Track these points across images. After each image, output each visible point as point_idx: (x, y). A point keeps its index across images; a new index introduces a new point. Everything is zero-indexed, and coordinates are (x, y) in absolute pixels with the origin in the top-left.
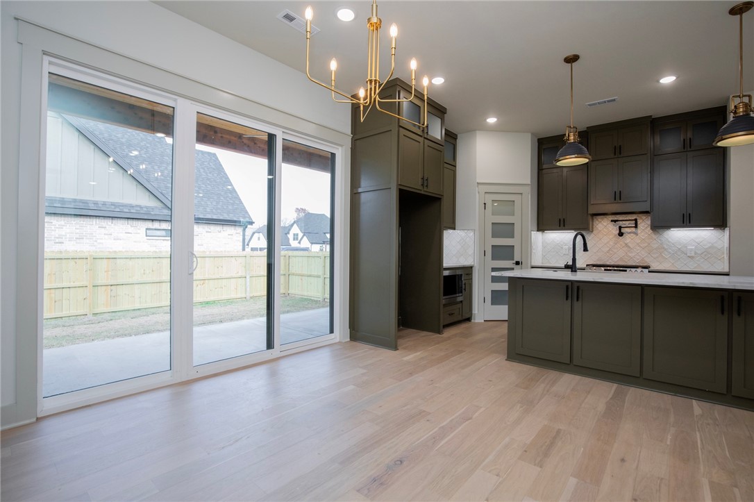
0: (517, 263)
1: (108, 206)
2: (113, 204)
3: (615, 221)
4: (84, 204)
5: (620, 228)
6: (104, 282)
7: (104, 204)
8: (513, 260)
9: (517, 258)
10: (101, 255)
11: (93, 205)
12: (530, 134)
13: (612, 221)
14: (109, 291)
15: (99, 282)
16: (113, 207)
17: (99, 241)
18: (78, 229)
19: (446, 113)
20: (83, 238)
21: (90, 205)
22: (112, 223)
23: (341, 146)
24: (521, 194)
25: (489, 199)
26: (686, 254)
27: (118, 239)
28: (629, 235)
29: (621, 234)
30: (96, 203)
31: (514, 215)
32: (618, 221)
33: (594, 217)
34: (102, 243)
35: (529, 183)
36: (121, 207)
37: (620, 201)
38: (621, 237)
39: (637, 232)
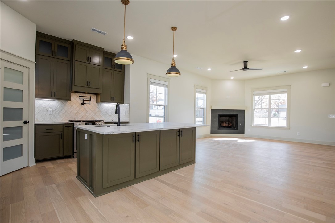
0: (25, 122)
5: (83, 100)
9: (25, 118)
13: (80, 96)
24: (29, 68)
28: (86, 104)
29: (83, 104)
32: (82, 96)
37: (90, 87)
38: (83, 106)
39: (90, 103)
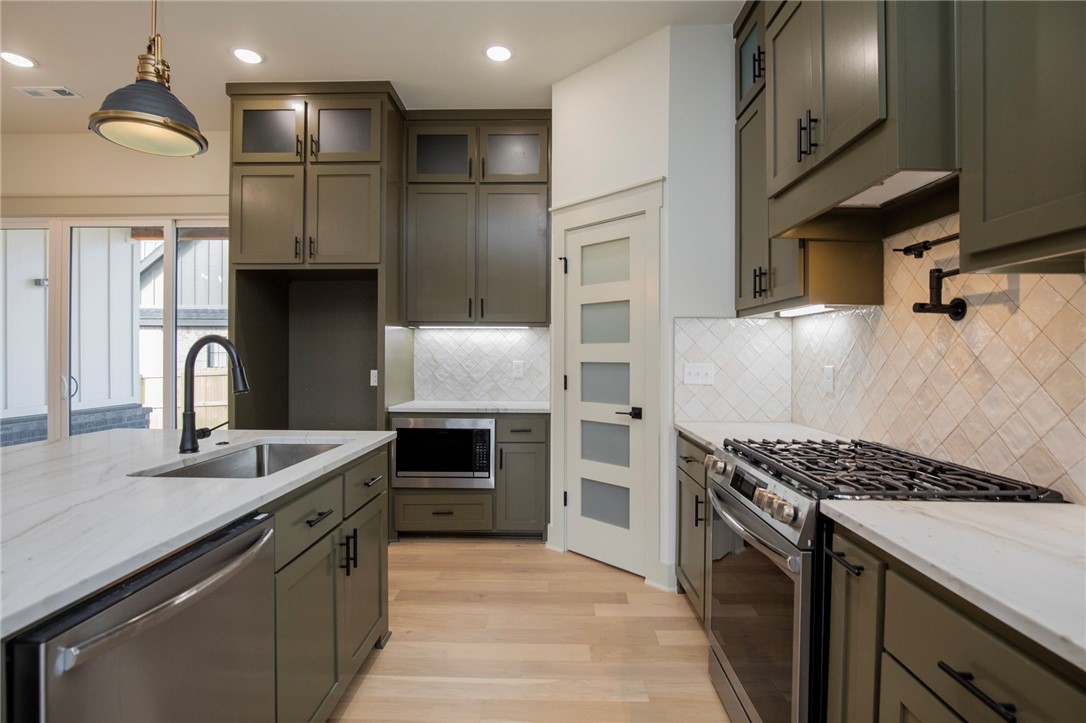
0: (637, 413)
3: (919, 250)
5: (936, 277)
8: (628, 404)
9: (635, 402)
12: (668, 30)
13: (908, 250)
24: (644, 213)
25: (574, 246)
32: (926, 246)
38: (958, 325)
39: (1016, 292)
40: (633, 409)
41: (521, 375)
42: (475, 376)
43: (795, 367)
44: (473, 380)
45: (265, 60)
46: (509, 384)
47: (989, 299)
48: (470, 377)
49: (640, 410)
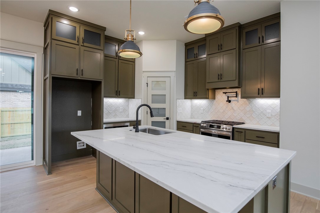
0: (167, 119)
1: (18, 86)
2: (21, 85)
3: (225, 93)
4: (6, 86)
5: (228, 97)
6: (8, 122)
7: (16, 85)
8: (165, 117)
9: (167, 116)
10: (5, 110)
11: (10, 86)
12: (175, 41)
13: (223, 93)
14: (10, 126)
15: (5, 122)
16: (21, 86)
17: (14, 103)
18: (3, 97)
19: (105, 31)
20: (6, 101)
21: (9, 86)
22: (20, 94)
23: (36, 53)
24: (170, 77)
25: (150, 80)
26: (266, 116)
27: (23, 102)
28: (233, 102)
30: (12, 85)
31: (165, 90)
32: (227, 93)
33: (216, 90)
34: (15, 104)
35: (175, 70)
36: (24, 87)
37: (222, 80)
38: (229, 103)
39: (238, 100)
40: (167, 118)
41: (122, 111)
42: (110, 112)
43: (192, 108)
44: (110, 113)
45: (79, 11)
46: (119, 114)
47: (234, 100)
48: (109, 112)
49: (168, 118)
